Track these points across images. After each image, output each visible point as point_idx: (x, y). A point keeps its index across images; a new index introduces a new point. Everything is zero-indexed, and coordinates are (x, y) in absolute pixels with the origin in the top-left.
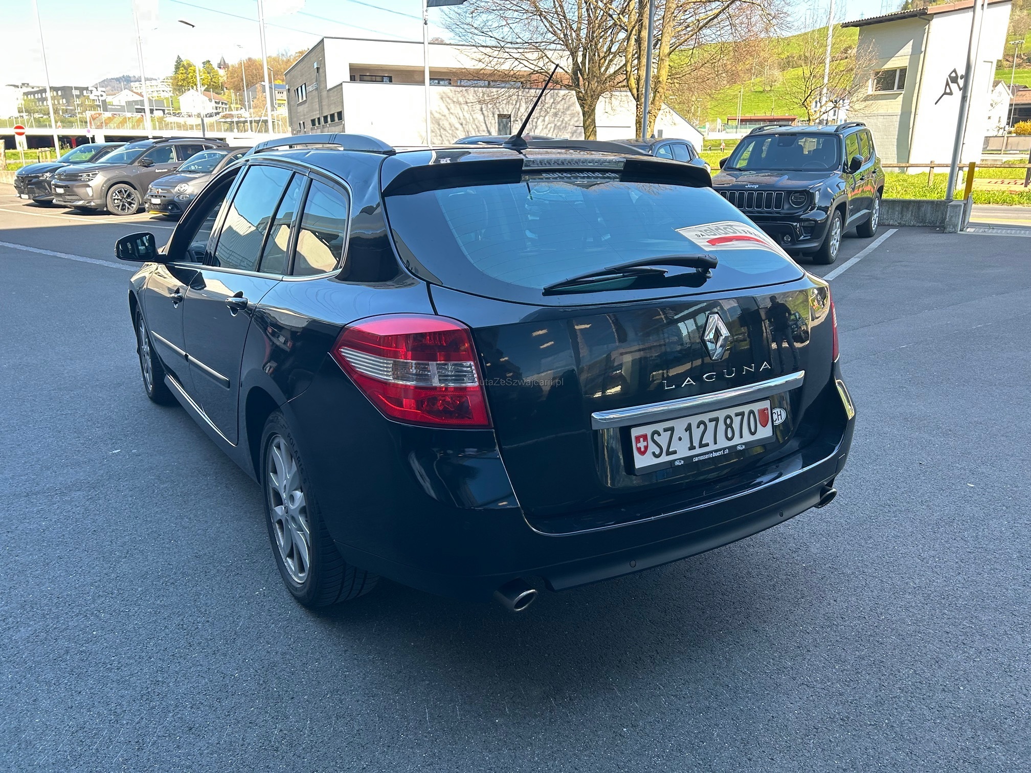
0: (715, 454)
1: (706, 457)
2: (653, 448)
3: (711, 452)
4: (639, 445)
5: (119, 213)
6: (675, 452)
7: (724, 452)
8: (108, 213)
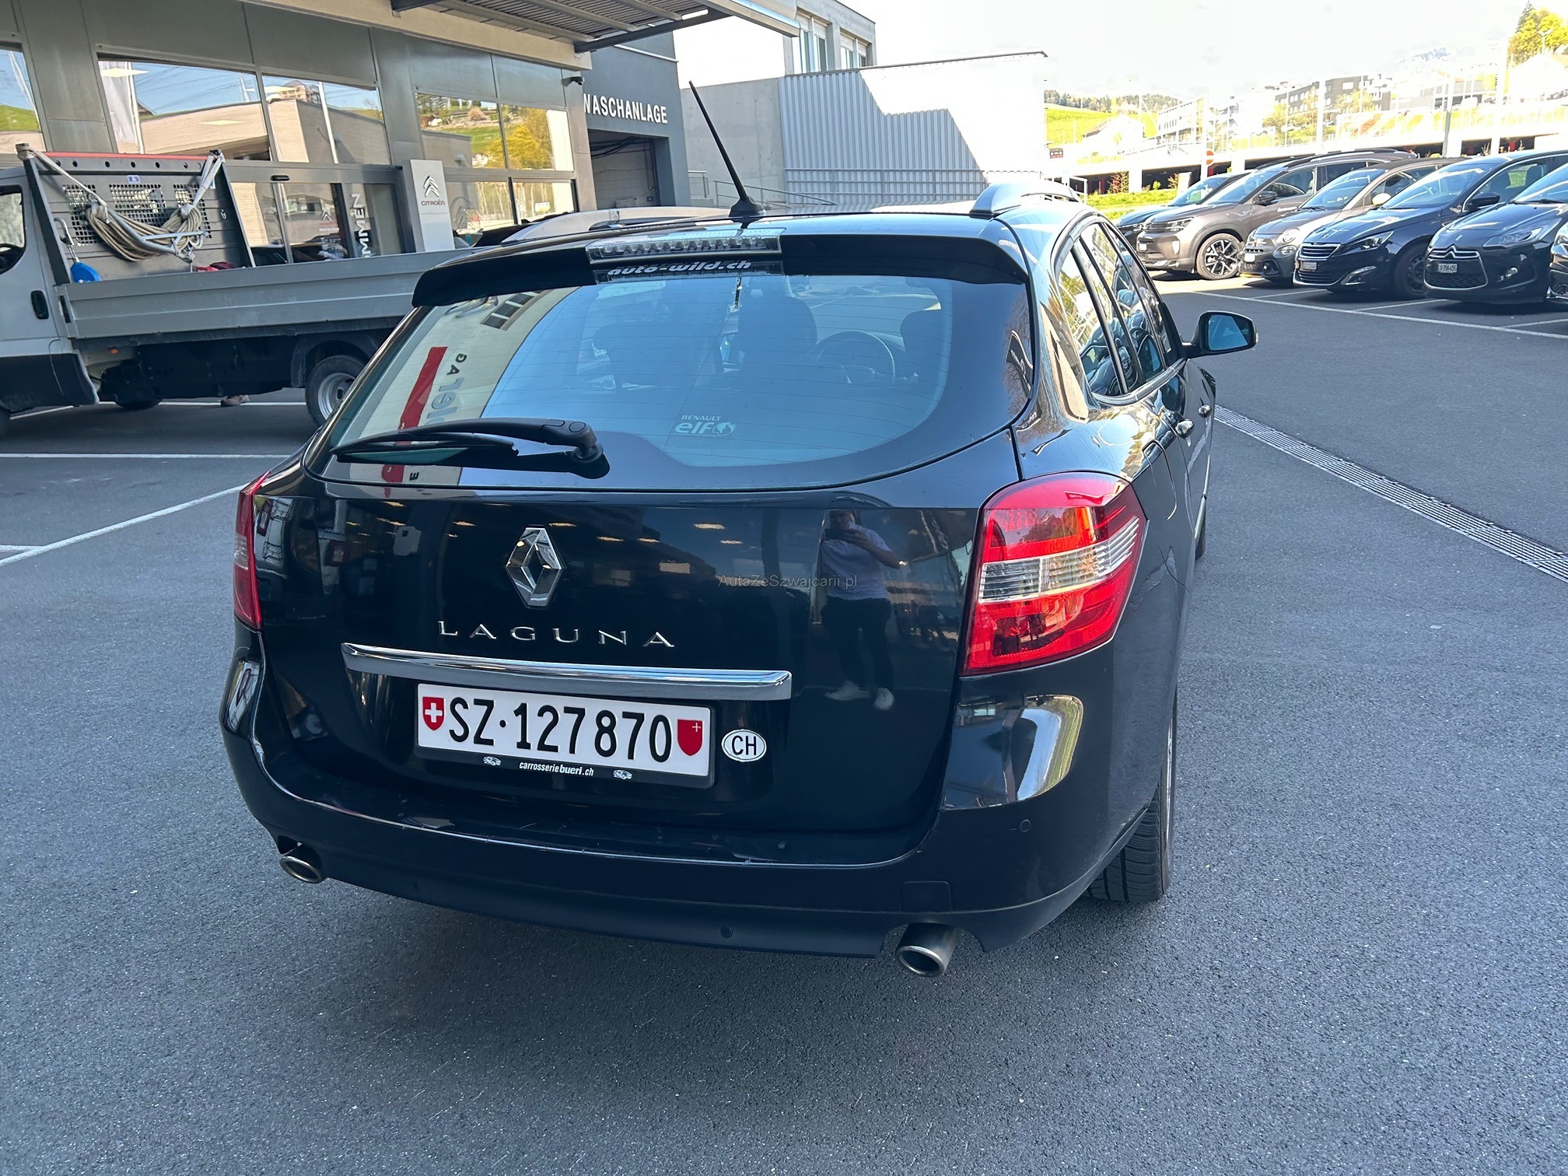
0: (564, 770)
1: (547, 768)
2: (450, 722)
3: (558, 764)
4: (428, 712)
5: (1210, 277)
6: (490, 742)
7: (583, 771)
8: (1198, 277)
